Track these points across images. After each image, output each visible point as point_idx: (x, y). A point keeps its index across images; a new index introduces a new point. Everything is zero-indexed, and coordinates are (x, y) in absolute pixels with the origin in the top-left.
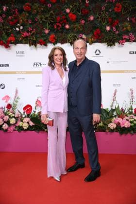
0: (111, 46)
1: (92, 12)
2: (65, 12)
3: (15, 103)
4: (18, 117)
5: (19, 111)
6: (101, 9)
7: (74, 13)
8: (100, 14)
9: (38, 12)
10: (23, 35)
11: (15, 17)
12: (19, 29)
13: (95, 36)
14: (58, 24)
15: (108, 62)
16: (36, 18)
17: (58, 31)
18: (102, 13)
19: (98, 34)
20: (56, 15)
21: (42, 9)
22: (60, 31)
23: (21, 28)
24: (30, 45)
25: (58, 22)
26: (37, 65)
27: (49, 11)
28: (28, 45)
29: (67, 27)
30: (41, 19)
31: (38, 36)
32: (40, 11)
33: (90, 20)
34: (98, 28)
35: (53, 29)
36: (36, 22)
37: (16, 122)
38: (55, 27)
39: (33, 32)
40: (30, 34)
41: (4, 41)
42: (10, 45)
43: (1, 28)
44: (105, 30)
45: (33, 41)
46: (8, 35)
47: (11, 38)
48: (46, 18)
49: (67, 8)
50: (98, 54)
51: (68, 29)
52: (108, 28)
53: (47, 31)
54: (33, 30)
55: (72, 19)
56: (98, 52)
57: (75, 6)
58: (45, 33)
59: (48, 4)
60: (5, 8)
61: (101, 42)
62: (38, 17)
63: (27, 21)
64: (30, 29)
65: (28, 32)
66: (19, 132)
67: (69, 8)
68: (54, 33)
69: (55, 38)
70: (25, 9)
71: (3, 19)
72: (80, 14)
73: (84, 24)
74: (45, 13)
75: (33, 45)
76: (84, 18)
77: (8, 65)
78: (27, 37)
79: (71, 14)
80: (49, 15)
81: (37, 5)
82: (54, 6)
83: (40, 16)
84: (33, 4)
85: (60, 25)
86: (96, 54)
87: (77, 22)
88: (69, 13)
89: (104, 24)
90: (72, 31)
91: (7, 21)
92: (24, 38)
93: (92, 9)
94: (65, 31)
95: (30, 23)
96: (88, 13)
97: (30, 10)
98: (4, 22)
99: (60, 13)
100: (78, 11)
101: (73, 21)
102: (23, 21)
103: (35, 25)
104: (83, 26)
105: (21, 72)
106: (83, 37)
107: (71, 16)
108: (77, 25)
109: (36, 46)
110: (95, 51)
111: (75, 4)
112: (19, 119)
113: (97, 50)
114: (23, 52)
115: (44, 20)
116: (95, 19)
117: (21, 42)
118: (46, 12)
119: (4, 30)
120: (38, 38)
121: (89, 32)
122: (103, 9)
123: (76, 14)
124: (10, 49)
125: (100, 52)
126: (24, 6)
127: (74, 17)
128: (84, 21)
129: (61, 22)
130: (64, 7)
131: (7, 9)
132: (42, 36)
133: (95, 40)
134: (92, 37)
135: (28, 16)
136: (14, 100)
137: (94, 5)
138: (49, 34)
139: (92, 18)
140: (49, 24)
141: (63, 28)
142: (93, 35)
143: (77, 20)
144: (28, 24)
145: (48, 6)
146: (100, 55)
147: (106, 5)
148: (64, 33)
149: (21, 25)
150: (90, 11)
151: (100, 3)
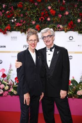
0: (81, 33)
1: (67, 9)
2: (48, 8)
3: (9, 74)
4: (11, 85)
5: (12, 81)
6: (74, 7)
7: (54, 10)
8: (73, 10)
9: (28, 9)
10: (16, 25)
11: (11, 12)
12: (14, 20)
13: (69, 27)
14: (42, 17)
15: (79, 46)
16: (26, 13)
17: (42, 22)
18: (75, 9)
19: (71, 25)
20: (41, 10)
21: (31, 6)
22: (43, 22)
23: (15, 20)
24: (21, 32)
25: (42, 16)
26: (26, 46)
27: (36, 8)
28: (20, 32)
29: (49, 19)
30: (30, 13)
31: (27, 26)
32: (29, 8)
33: (66, 15)
34: (71, 20)
35: (38, 21)
36: (26, 16)
37: (9, 89)
38: (40, 20)
39: (23, 23)
40: (21, 24)
41: (3, 29)
42: (7, 32)
43: (1, 20)
44: (77, 22)
45: (24, 29)
46: (6, 25)
47: (8, 27)
48: (34, 13)
49: (49, 6)
50: (72, 40)
51: (50, 21)
52: (79, 21)
53: (34, 23)
54: (23, 21)
55: (52, 14)
56: (71, 38)
57: (55, 4)
58: (33, 24)
59: (35, 3)
60: (4, 6)
61: (74, 31)
62: (28, 12)
63: (20, 15)
64: (22, 21)
65: (20, 23)
66: (12, 96)
67: (50, 5)
68: (38, 24)
69: (39, 27)
70: (18, 7)
71: (3, 13)
72: (58, 10)
73: (61, 17)
74: (33, 10)
75: (23, 32)
76: (62, 13)
77: (5, 47)
78: (19, 26)
79: (51, 10)
80: (36, 11)
81: (27, 3)
82: (39, 5)
83: (29, 11)
84: (24, 3)
85: (44, 18)
86: (70, 40)
87: (56, 16)
88: (50, 9)
89: (76, 18)
90: (52, 23)
91: (6, 15)
92: (17, 27)
93: (68, 6)
94: (47, 22)
95: (22, 16)
96: (64, 9)
97: (22, 7)
98: (3, 16)
99: (44, 9)
100: (57, 8)
101: (53, 15)
102: (17, 15)
103: (25, 18)
104: (60, 19)
105: (14, 52)
106: (60, 27)
107: (52, 12)
108: (56, 18)
109: (25, 33)
110: (69, 37)
111: (55, 3)
112: (11, 86)
113: (70, 37)
114: (16, 37)
115: (32, 14)
116: (69, 14)
117: (15, 30)
118: (33, 8)
119: (3, 21)
120: (27, 27)
121: (65, 23)
122: (76, 6)
123: (55, 11)
124: (7, 35)
125: (73, 38)
126: (18, 5)
127: (54, 12)
128: (61, 15)
129: (44, 16)
130: (47, 5)
131: (5, 7)
132: (30, 26)
133: (70, 29)
134: (67, 27)
135: (20, 12)
136: (9, 72)
137: (69, 4)
138: (35, 24)
139: (67, 13)
140: (35, 18)
141: (46, 20)
142: (68, 25)
143: (56, 15)
144: (20, 17)
145: (35, 4)
146: (73, 40)
147: (78, 3)
148: (46, 24)
149: (15, 18)
150: (66, 8)
151: (73, 2)
